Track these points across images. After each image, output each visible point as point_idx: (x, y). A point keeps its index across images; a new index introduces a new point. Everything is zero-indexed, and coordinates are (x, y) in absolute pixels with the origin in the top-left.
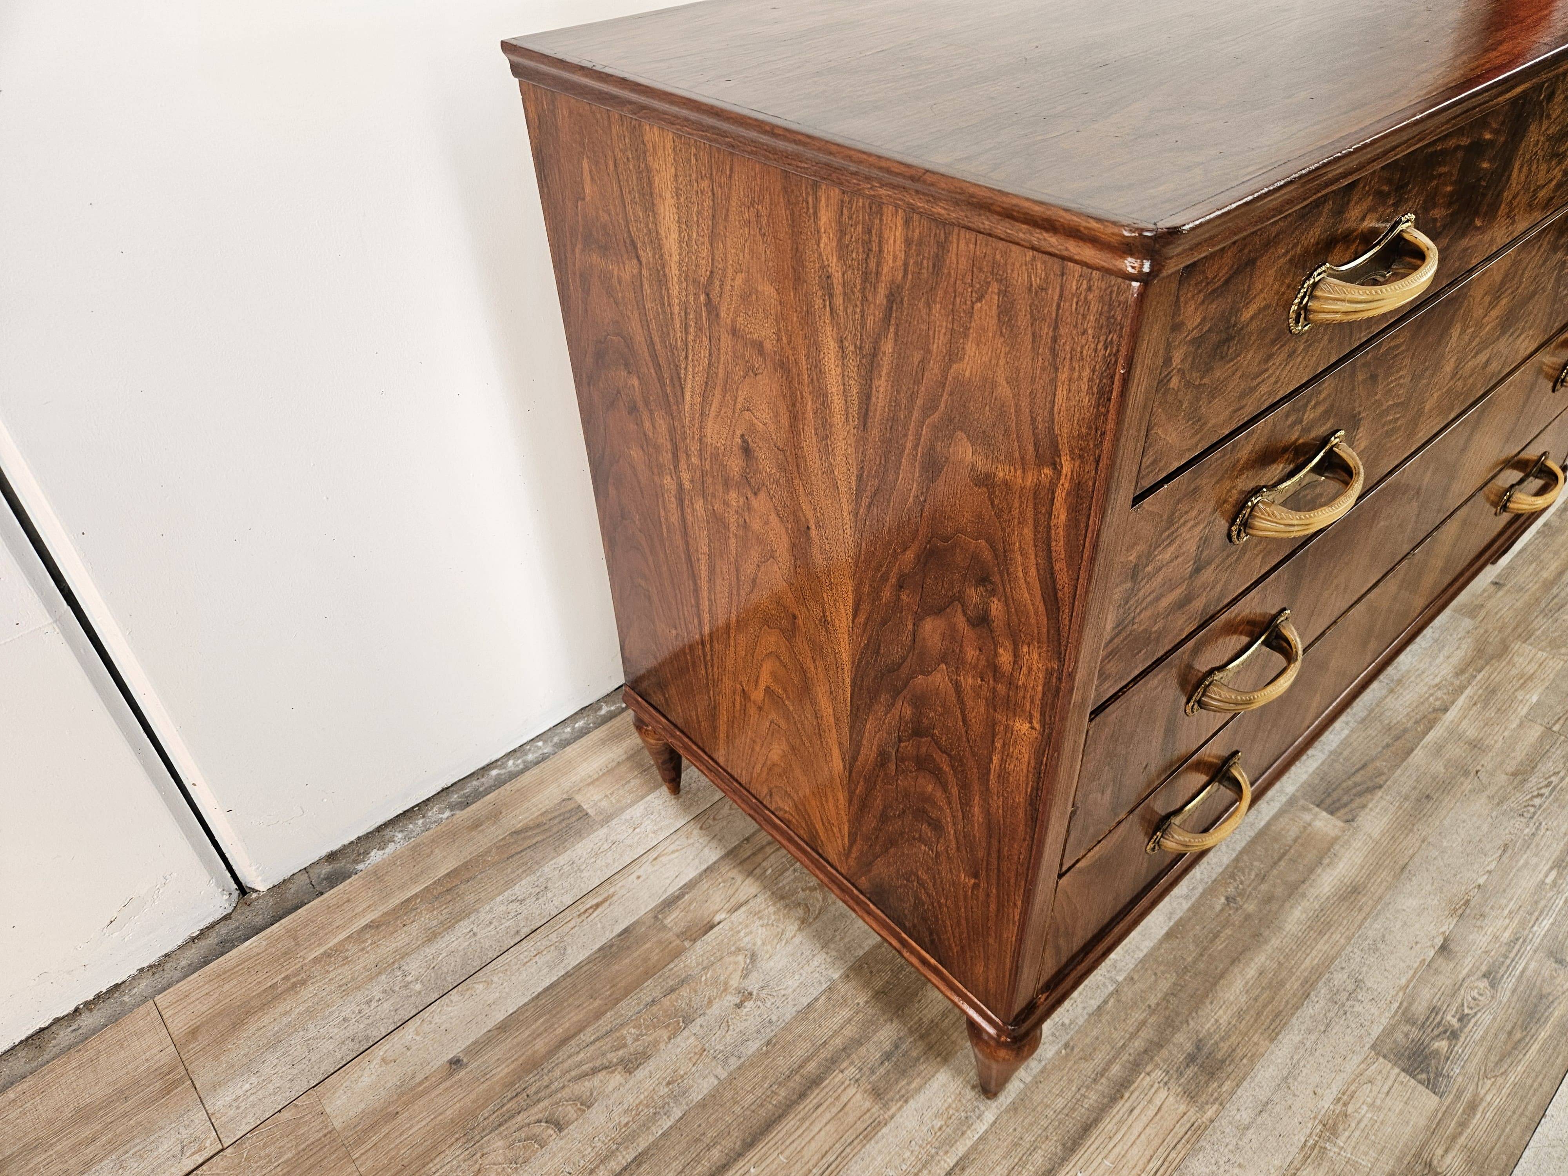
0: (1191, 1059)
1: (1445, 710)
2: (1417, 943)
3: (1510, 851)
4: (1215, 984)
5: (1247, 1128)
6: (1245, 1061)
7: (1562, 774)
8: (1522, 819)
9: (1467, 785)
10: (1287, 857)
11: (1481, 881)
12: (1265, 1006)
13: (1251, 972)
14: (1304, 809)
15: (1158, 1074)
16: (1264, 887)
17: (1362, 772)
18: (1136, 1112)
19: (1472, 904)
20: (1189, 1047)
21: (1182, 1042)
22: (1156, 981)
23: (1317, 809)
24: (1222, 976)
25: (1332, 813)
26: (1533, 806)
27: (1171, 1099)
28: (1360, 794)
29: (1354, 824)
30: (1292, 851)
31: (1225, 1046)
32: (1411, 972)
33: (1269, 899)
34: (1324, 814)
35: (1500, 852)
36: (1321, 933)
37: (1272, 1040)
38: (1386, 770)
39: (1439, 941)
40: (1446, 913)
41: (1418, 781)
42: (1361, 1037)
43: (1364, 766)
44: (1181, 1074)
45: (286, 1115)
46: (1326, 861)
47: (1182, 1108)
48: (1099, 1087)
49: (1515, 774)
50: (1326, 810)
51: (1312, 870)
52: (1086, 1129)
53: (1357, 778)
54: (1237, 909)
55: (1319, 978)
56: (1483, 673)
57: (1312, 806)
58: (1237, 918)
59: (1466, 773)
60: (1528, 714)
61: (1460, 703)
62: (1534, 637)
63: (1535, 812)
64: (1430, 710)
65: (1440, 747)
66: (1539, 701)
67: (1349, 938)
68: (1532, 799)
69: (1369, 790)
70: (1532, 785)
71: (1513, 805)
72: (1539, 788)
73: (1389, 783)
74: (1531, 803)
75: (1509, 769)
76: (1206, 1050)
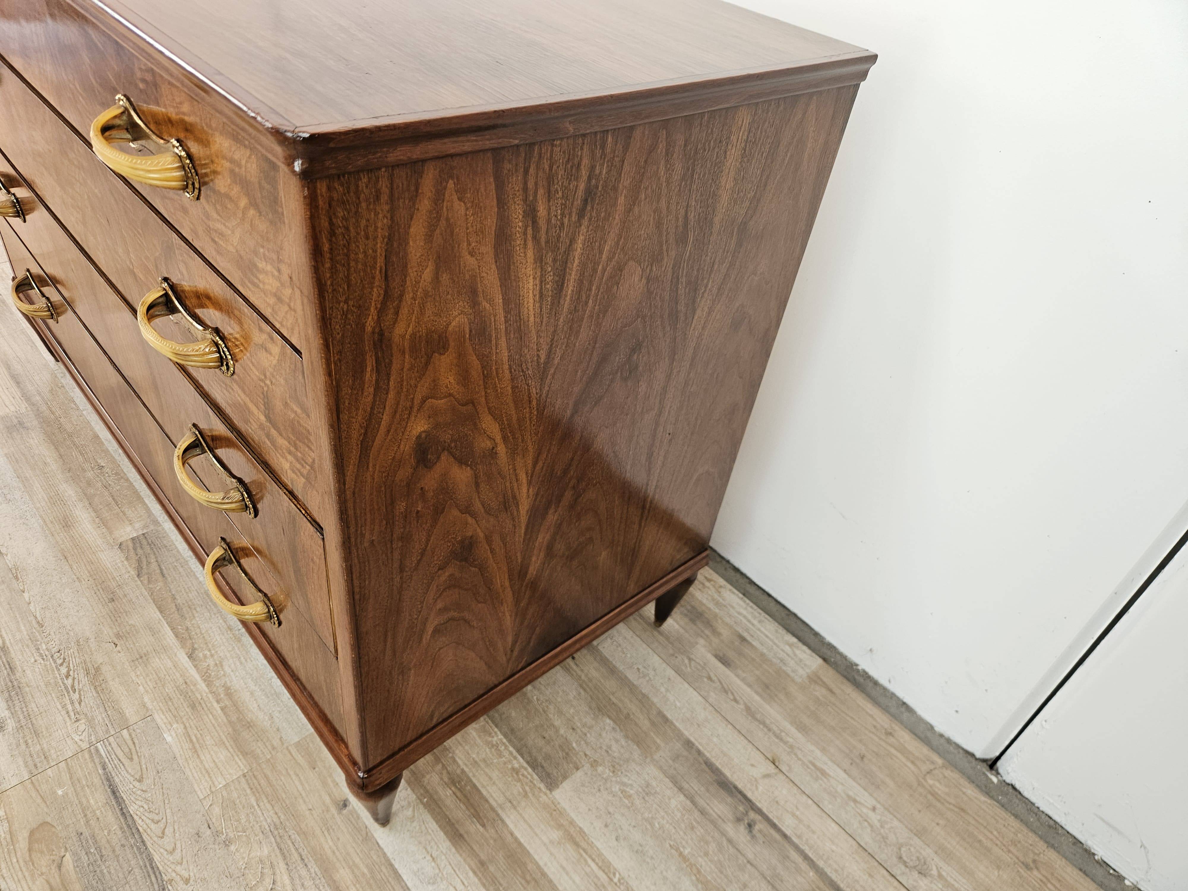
0: (21, 424)
1: (190, 657)
2: (11, 538)
3: (36, 626)
4: (54, 444)
6: (4, 441)
7: (77, 705)
8: (55, 649)
9: (108, 632)
11: (26, 595)
12: (26, 458)
13: (49, 460)
14: (146, 526)
15: (24, 410)
16: (100, 485)
17: (158, 571)
18: (12, 399)
19: (14, 581)
20: (28, 424)
21: (32, 423)
22: (73, 424)
23: (141, 533)
25: (133, 539)
26: (61, 665)
27: (7, 411)
28: (139, 561)
29: (117, 547)
30: (117, 508)
31: (18, 437)
33: (91, 485)
34: (135, 535)
35: (39, 619)
36: (50, 498)
37: (6, 454)
38: (151, 586)
40: (18, 564)
41: (130, 601)
43: (163, 576)
44: (17, 418)
46: (97, 520)
48: (34, 391)
49: (97, 669)
50: (138, 537)
51: (96, 511)
52: (18, 383)
53: (154, 565)
55: (25, 486)
56: (220, 711)
57: (145, 531)
58: (86, 466)
59: (118, 636)
60: (153, 720)
61: (193, 672)
62: (249, 791)
63: (55, 662)
64: (196, 646)
65: (153, 631)
66: (164, 739)
67: (38, 508)
68: (68, 667)
69: (139, 568)
70: (81, 676)
71: (71, 651)
72: (74, 679)
73: (139, 582)
74: (65, 664)
75: (105, 668)
76: (21, 430)
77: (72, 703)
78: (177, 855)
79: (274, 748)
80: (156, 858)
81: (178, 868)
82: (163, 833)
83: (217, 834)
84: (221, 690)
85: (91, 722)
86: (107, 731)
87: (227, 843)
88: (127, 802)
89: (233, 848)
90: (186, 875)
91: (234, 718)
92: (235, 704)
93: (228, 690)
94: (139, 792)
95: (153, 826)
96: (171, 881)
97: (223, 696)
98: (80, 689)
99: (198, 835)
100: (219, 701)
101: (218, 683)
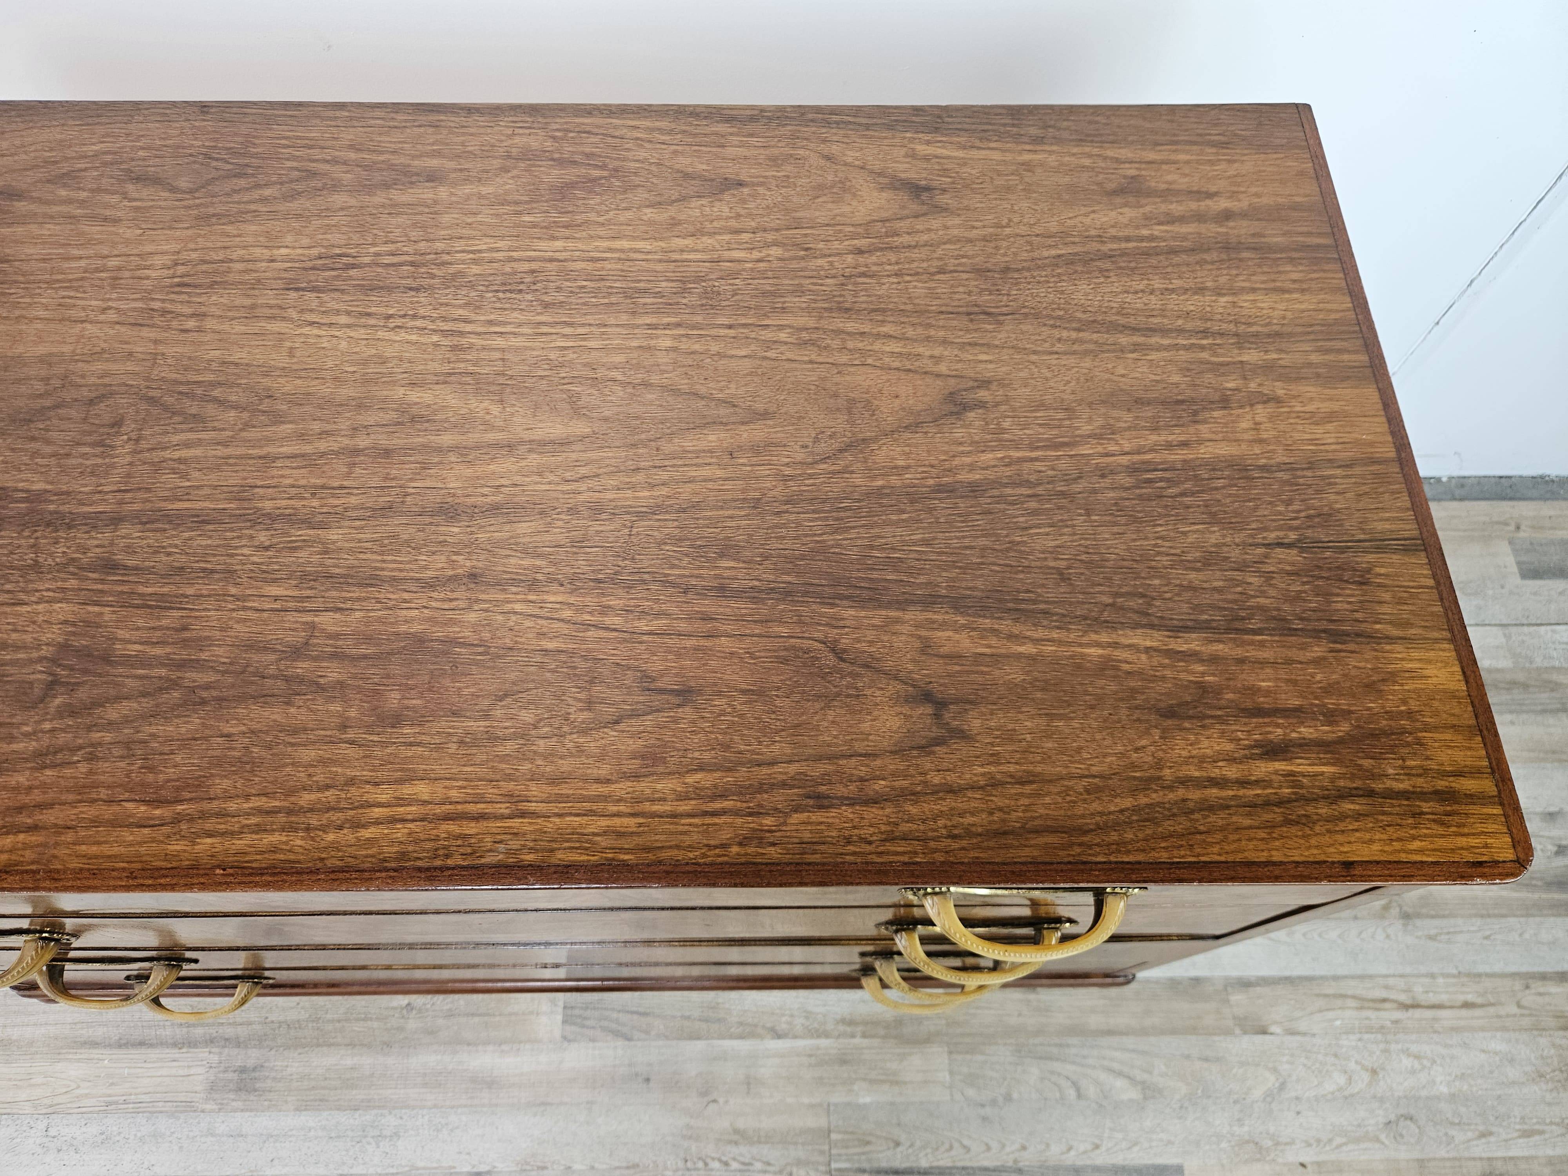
0: (243, 1070)
1: (779, 1035)
2: (469, 1154)
4: (318, 1045)
5: (212, 1135)
6: (266, 1103)
8: (681, 1164)
9: (689, 1102)
10: (486, 1018)
11: (576, 1167)
12: (324, 1088)
13: (349, 1062)
14: (554, 1000)
15: (215, 1058)
16: (440, 1022)
17: (635, 1017)
18: (175, 1064)
20: (250, 1063)
21: (252, 1056)
22: (292, 1008)
23: (560, 1010)
24: (330, 1045)
25: (564, 1022)
26: (706, 1164)
27: (201, 1078)
28: (604, 1029)
29: (566, 1044)
30: (497, 1019)
31: (269, 1083)
32: (435, 1165)
33: (431, 1032)
34: (559, 1018)
35: (624, 1164)
36: (425, 1085)
37: (297, 1109)
38: (653, 1033)
39: (483, 1168)
40: (518, 1158)
41: (662, 1063)
42: (344, 1163)
43: (645, 1014)
44: (225, 1072)
46: (505, 1047)
47: (199, 1088)
48: (178, 1031)
49: (736, 1131)
50: (565, 1015)
51: (487, 1043)
52: (142, 1044)
54: (403, 1016)
55: (379, 1107)
56: (866, 1040)
58: (393, 1022)
59: (704, 1094)
60: (836, 1105)
61: (800, 1043)
62: (968, 1057)
63: (699, 1170)
64: (769, 1025)
65: (720, 1057)
66: (865, 1104)
67: (435, 1106)
68: (713, 1159)
69: (617, 1034)
70: (734, 1150)
71: (694, 1148)
72: (734, 1159)
73: (639, 1044)
74: (709, 1160)
75: (741, 1124)
76: (257, 1074)
78: (995, 1145)
80: (986, 1164)
81: (1008, 1149)
82: (965, 1147)
83: (994, 1102)
84: (841, 1028)
85: (799, 1163)
86: (822, 1152)
87: (1008, 1098)
88: (914, 1165)
89: (1015, 1096)
90: (1017, 1146)
91: (882, 1032)
92: (866, 1023)
93: (843, 1021)
94: (910, 1151)
95: (953, 1153)
96: (1016, 1161)
97: (849, 1029)
98: (753, 1158)
99: (985, 1119)
100: (853, 1036)
101: (830, 1027)
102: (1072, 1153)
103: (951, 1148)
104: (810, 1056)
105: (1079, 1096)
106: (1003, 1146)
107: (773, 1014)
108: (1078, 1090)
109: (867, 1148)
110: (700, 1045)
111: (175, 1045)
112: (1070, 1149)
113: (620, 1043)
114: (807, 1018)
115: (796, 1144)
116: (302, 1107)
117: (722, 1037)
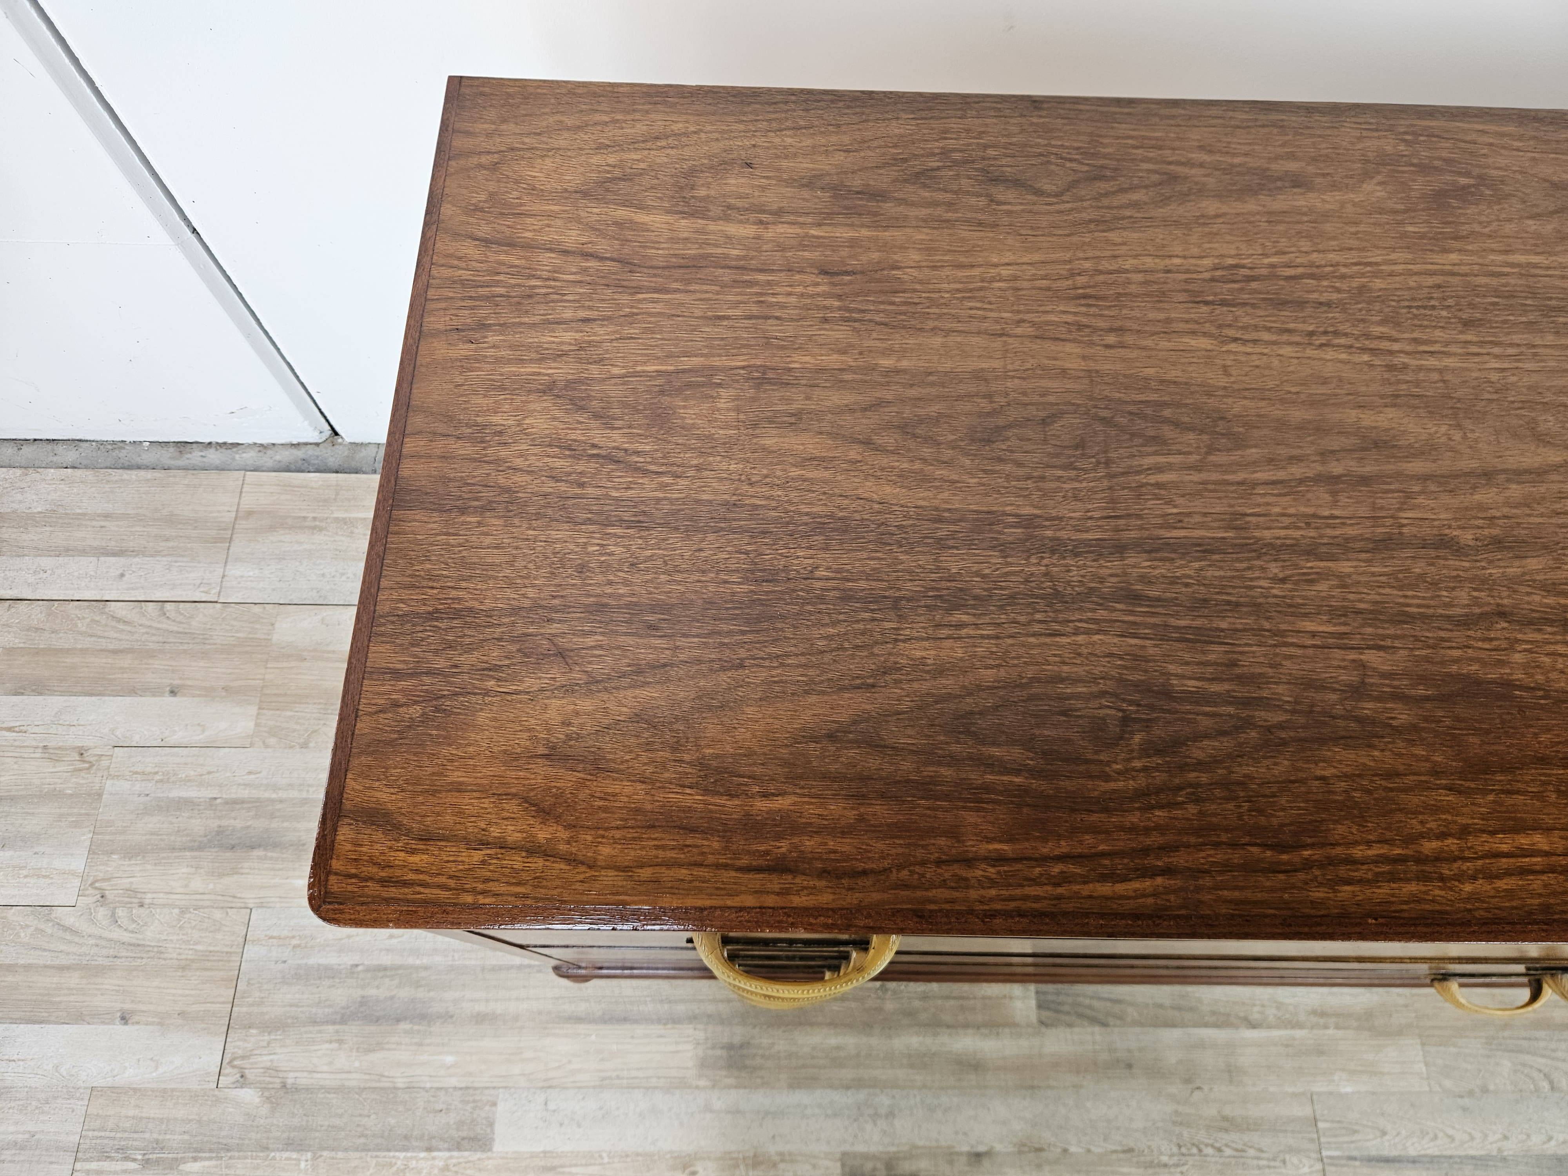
0: (730, 1047)
1: (1254, 1026)
2: (965, 1134)
3: (1128, 1155)
4: (800, 1024)
6: (759, 1080)
7: (1264, 1155)
8: (1175, 1150)
9: (1174, 1088)
10: (961, 1002)
11: (1073, 1149)
12: (813, 1066)
13: (833, 1041)
15: (701, 1035)
16: (916, 1004)
17: (1109, 1004)
18: (662, 1040)
19: (1043, 1154)
20: (738, 1040)
21: (738, 1033)
23: (1033, 995)
24: (812, 1025)
25: (1040, 1006)
26: (1200, 1150)
27: (690, 1054)
28: (1081, 1016)
29: (1043, 1029)
30: (972, 1002)
31: (758, 1061)
32: (934, 1144)
33: (910, 1014)
34: (1033, 1003)
35: (1119, 1148)
36: (912, 1066)
37: (790, 1087)
38: (1128, 1020)
39: (981, 1149)
40: (1014, 1140)
41: (1140, 1049)
42: (845, 1141)
43: (1118, 1001)
44: (713, 1048)
45: (257, 609)
46: (983, 1030)
47: (689, 1065)
49: (1225, 1119)
50: (1039, 1001)
51: (966, 1026)
52: (626, 1019)
53: (1097, 1004)
54: (879, 998)
55: (870, 1087)
56: (1340, 1032)
58: (870, 1004)
59: (1187, 1081)
60: (1319, 1094)
61: (1276, 1033)
62: (1441, 1049)
63: (1194, 1155)
64: (1242, 1014)
65: (1201, 1045)
66: (1347, 1094)
67: (925, 1086)
68: (1207, 1145)
69: (1095, 1021)
70: (1226, 1137)
71: (1185, 1134)
72: (1227, 1145)
73: (1116, 1030)
74: (1202, 1146)
75: (1228, 1111)
76: (745, 1052)
77: (1258, 1158)
78: (1477, 1135)
79: (1406, 1006)
80: (1472, 1152)
81: (1491, 1139)
82: (1449, 1136)
83: (1471, 1093)
84: (1314, 1019)
85: (1291, 1150)
86: (1311, 1140)
87: (1485, 1090)
88: (1403, 1153)
89: (1492, 1087)
90: (1498, 1136)
91: (1355, 1024)
92: (1338, 1015)
93: (1314, 1012)
94: (1397, 1140)
95: (1439, 1142)
96: (1500, 1150)
97: (1322, 1021)
98: (1245, 1145)
99: (1465, 1109)
100: (1326, 1027)
101: (1302, 1018)
102: (1553, 1143)
103: (1436, 1137)
104: (1287, 1046)
105: (1553, 1088)
106: (1486, 1136)
107: (1244, 1004)
108: (1551, 1083)
109: (1356, 1137)
110: (1176, 1033)
111: (659, 1021)
112: (1550, 1139)
113: (1097, 1029)
114: (1278, 1008)
115: (1285, 1131)
116: (795, 1084)
117: (1196, 1025)
